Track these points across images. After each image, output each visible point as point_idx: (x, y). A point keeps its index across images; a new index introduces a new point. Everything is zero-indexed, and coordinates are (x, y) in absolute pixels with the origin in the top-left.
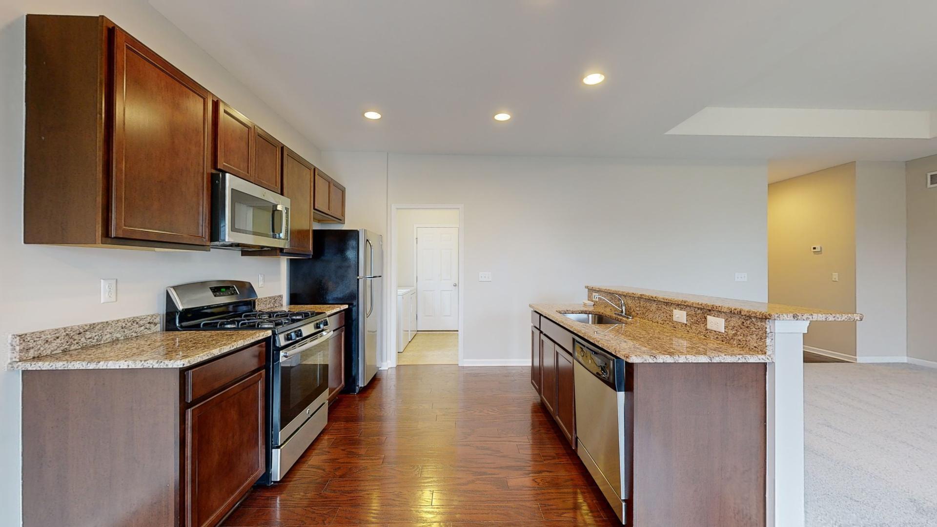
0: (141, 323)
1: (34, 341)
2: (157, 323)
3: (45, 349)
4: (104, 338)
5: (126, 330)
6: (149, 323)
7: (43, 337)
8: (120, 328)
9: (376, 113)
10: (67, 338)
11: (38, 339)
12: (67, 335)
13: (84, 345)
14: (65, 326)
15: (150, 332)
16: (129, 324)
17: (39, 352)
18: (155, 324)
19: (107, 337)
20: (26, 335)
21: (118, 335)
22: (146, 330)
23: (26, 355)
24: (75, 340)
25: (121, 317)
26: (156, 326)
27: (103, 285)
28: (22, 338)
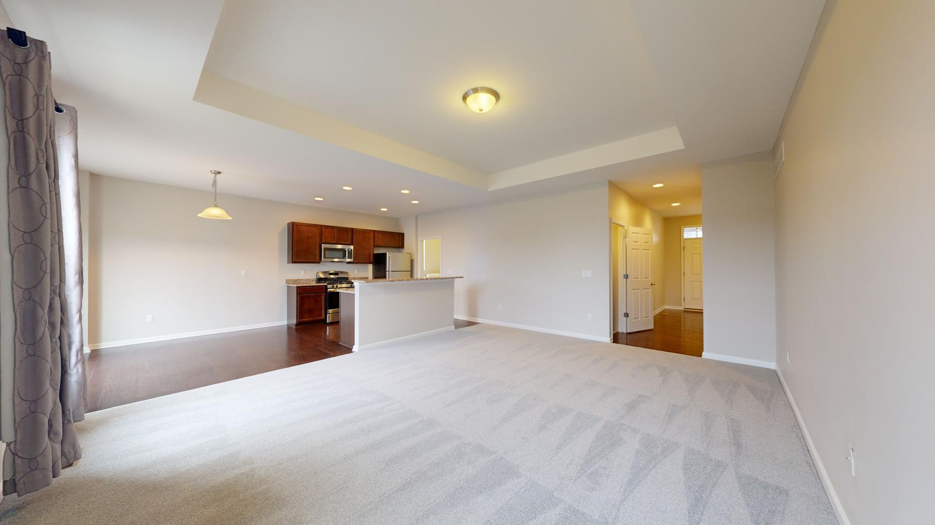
0: (310, 278)
8: (305, 281)
16: (307, 280)
18: (314, 280)
22: (312, 280)
27: (302, 271)
28: (286, 280)
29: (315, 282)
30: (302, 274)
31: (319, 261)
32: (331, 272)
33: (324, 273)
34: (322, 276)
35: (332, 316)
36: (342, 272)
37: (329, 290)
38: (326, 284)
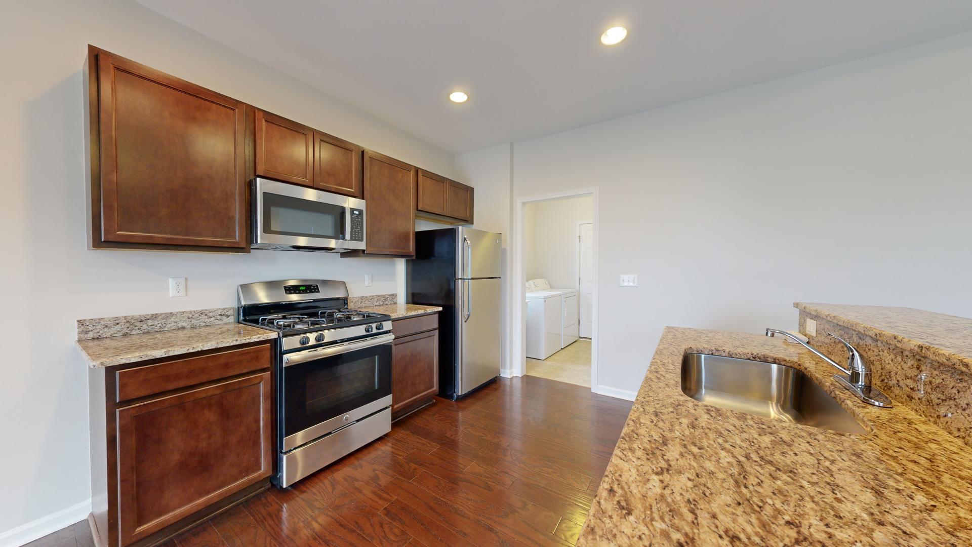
0: (211, 314)
1: (94, 326)
2: (230, 316)
3: (105, 332)
4: (169, 326)
5: (193, 320)
6: (221, 315)
7: (103, 323)
8: (186, 318)
9: (463, 94)
10: (128, 325)
11: (97, 324)
12: (128, 322)
13: (146, 330)
14: (126, 315)
15: (221, 323)
16: (197, 315)
17: (99, 334)
18: (228, 316)
19: (171, 325)
20: (85, 320)
21: (184, 324)
22: (217, 320)
23: (86, 336)
24: (135, 326)
25: (188, 309)
26: (229, 318)
27: (171, 282)
28: (81, 323)
29: (232, 319)
30: (172, 292)
31: (246, 244)
32: (292, 283)
33: (271, 285)
34: (263, 297)
35: (306, 455)
36: (325, 282)
37: (285, 357)
38: (273, 335)
